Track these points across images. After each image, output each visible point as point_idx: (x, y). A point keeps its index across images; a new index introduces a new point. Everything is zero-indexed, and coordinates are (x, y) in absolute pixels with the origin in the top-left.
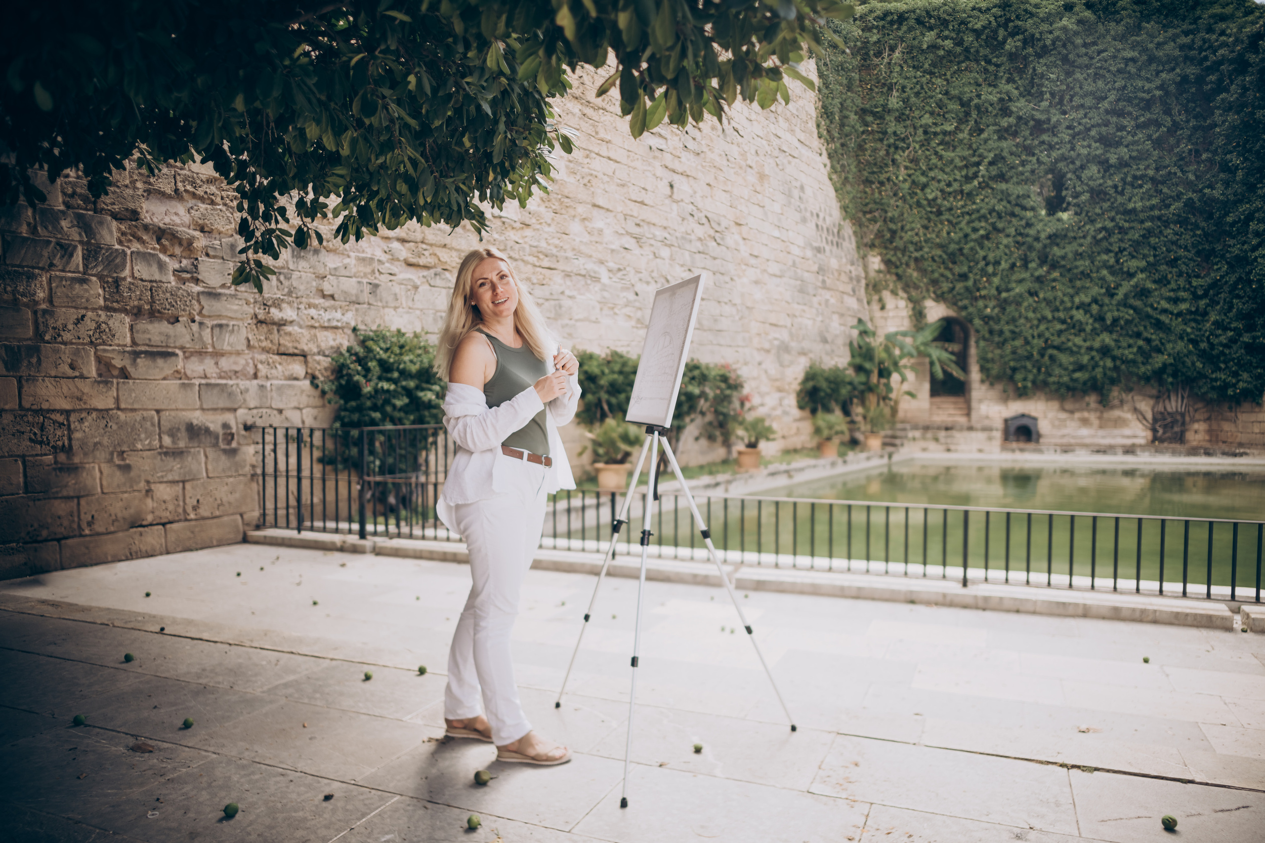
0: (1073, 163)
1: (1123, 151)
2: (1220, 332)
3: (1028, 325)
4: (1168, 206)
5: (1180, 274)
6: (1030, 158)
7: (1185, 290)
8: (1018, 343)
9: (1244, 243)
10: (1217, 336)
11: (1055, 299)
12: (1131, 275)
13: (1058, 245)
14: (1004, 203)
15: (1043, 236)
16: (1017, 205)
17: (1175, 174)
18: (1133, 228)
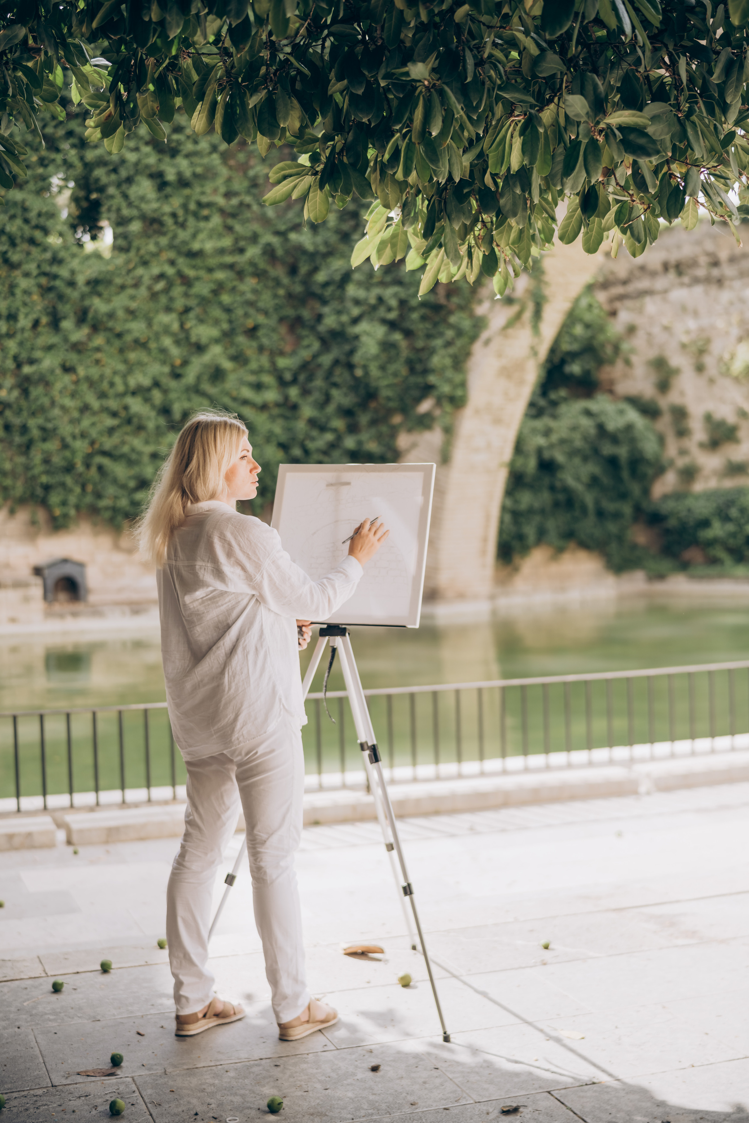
0: (115, 170)
1: (183, 163)
2: (315, 433)
3: (66, 419)
4: (241, 251)
5: (261, 349)
6: (53, 156)
7: (269, 372)
8: (52, 446)
9: (339, 313)
10: (313, 439)
11: (102, 377)
12: (200, 348)
13: (100, 295)
14: (19, 222)
15: (81, 279)
16: (37, 227)
17: (248, 206)
18: (198, 279)
